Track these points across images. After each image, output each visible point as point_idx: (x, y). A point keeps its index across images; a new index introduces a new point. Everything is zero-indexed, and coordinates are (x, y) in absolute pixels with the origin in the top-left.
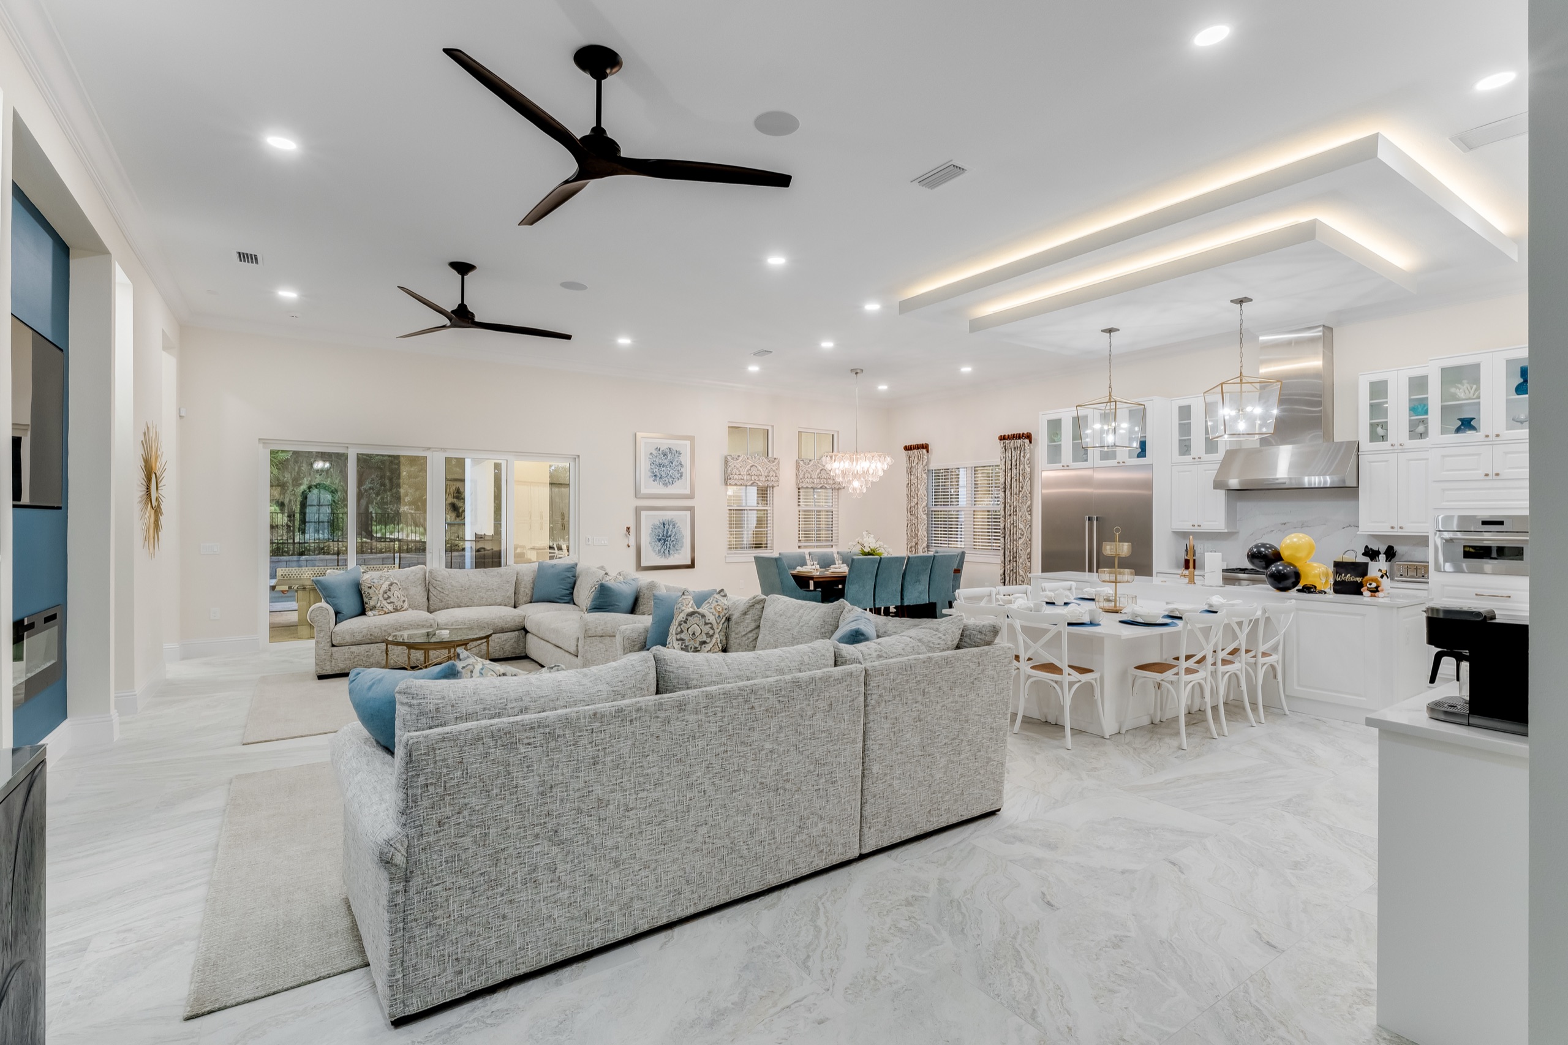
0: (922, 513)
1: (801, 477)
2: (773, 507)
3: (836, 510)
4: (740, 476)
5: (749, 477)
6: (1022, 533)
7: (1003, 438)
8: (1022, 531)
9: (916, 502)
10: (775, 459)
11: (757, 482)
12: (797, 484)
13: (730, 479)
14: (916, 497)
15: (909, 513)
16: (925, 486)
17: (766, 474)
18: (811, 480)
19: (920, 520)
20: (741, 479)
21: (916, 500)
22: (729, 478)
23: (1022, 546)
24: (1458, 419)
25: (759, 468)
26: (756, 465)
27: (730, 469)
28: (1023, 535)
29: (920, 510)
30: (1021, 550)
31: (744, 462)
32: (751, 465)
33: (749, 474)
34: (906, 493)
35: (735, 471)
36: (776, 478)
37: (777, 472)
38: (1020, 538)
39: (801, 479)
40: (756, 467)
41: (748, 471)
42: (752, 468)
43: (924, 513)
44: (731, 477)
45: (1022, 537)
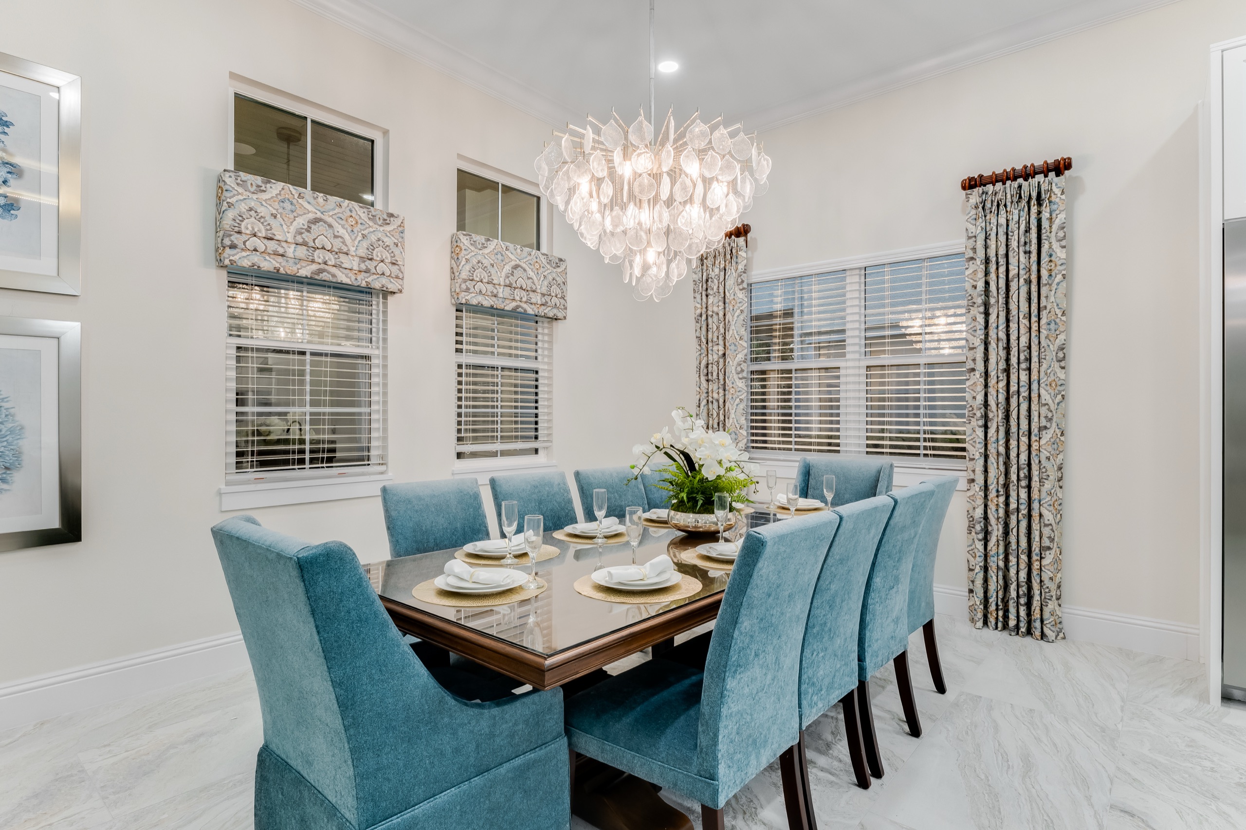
0: (736, 377)
1: (464, 275)
2: (385, 349)
3: (546, 367)
4: (272, 246)
5: (302, 252)
6: (1050, 415)
7: (970, 184)
9: (721, 353)
10: (391, 215)
11: (334, 270)
12: (454, 294)
13: (233, 246)
14: (721, 342)
15: (703, 378)
16: (742, 317)
17: (362, 252)
18: (490, 287)
19: (732, 391)
20: (276, 254)
21: (721, 348)
22: (227, 242)
23: (1049, 449)
25: (342, 232)
26: (330, 220)
27: (231, 214)
28: (1050, 420)
29: (732, 369)
30: (1048, 458)
31: (287, 205)
32: (311, 216)
33: (305, 244)
34: (693, 335)
35: (248, 226)
36: (395, 269)
37: (397, 251)
38: (1046, 428)
39: (465, 281)
40: (330, 226)
41: (301, 233)
42: (313, 226)
43: (740, 376)
44: (236, 242)
45: (1048, 425)
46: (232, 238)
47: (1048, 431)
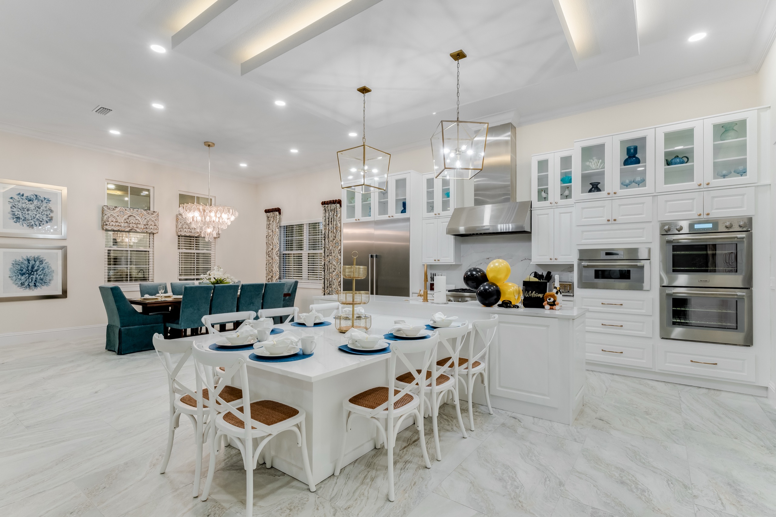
0: (276, 256)
1: (180, 227)
2: (153, 249)
3: (214, 253)
4: (117, 224)
5: (126, 225)
6: (335, 268)
7: (323, 203)
8: (335, 266)
9: (272, 248)
10: (154, 212)
11: (136, 229)
12: (177, 233)
13: (106, 225)
14: (272, 245)
15: (268, 256)
16: (278, 237)
17: (145, 223)
18: (189, 230)
19: (274, 260)
20: (118, 226)
21: (272, 246)
22: (105, 224)
23: (335, 277)
24: (590, 184)
25: (138, 218)
26: (134, 215)
27: (106, 217)
28: (335, 269)
29: (274, 253)
30: (334, 279)
31: (122, 213)
32: (129, 215)
33: (127, 222)
34: (266, 242)
35: (110, 220)
36: (155, 227)
37: (156, 222)
38: (334, 271)
39: (180, 229)
40: (135, 217)
41: (126, 220)
42: (129, 218)
43: (277, 255)
44: (107, 224)
45: (335, 270)
46: (106, 223)
47: (334, 272)
